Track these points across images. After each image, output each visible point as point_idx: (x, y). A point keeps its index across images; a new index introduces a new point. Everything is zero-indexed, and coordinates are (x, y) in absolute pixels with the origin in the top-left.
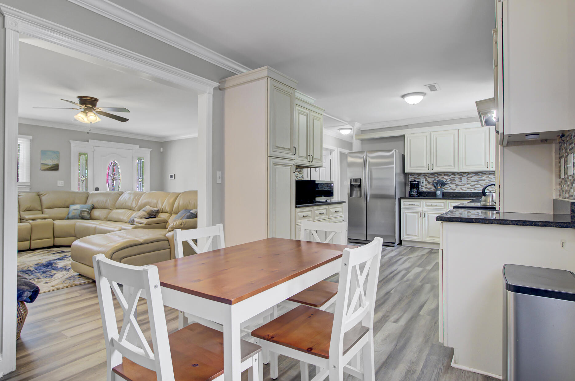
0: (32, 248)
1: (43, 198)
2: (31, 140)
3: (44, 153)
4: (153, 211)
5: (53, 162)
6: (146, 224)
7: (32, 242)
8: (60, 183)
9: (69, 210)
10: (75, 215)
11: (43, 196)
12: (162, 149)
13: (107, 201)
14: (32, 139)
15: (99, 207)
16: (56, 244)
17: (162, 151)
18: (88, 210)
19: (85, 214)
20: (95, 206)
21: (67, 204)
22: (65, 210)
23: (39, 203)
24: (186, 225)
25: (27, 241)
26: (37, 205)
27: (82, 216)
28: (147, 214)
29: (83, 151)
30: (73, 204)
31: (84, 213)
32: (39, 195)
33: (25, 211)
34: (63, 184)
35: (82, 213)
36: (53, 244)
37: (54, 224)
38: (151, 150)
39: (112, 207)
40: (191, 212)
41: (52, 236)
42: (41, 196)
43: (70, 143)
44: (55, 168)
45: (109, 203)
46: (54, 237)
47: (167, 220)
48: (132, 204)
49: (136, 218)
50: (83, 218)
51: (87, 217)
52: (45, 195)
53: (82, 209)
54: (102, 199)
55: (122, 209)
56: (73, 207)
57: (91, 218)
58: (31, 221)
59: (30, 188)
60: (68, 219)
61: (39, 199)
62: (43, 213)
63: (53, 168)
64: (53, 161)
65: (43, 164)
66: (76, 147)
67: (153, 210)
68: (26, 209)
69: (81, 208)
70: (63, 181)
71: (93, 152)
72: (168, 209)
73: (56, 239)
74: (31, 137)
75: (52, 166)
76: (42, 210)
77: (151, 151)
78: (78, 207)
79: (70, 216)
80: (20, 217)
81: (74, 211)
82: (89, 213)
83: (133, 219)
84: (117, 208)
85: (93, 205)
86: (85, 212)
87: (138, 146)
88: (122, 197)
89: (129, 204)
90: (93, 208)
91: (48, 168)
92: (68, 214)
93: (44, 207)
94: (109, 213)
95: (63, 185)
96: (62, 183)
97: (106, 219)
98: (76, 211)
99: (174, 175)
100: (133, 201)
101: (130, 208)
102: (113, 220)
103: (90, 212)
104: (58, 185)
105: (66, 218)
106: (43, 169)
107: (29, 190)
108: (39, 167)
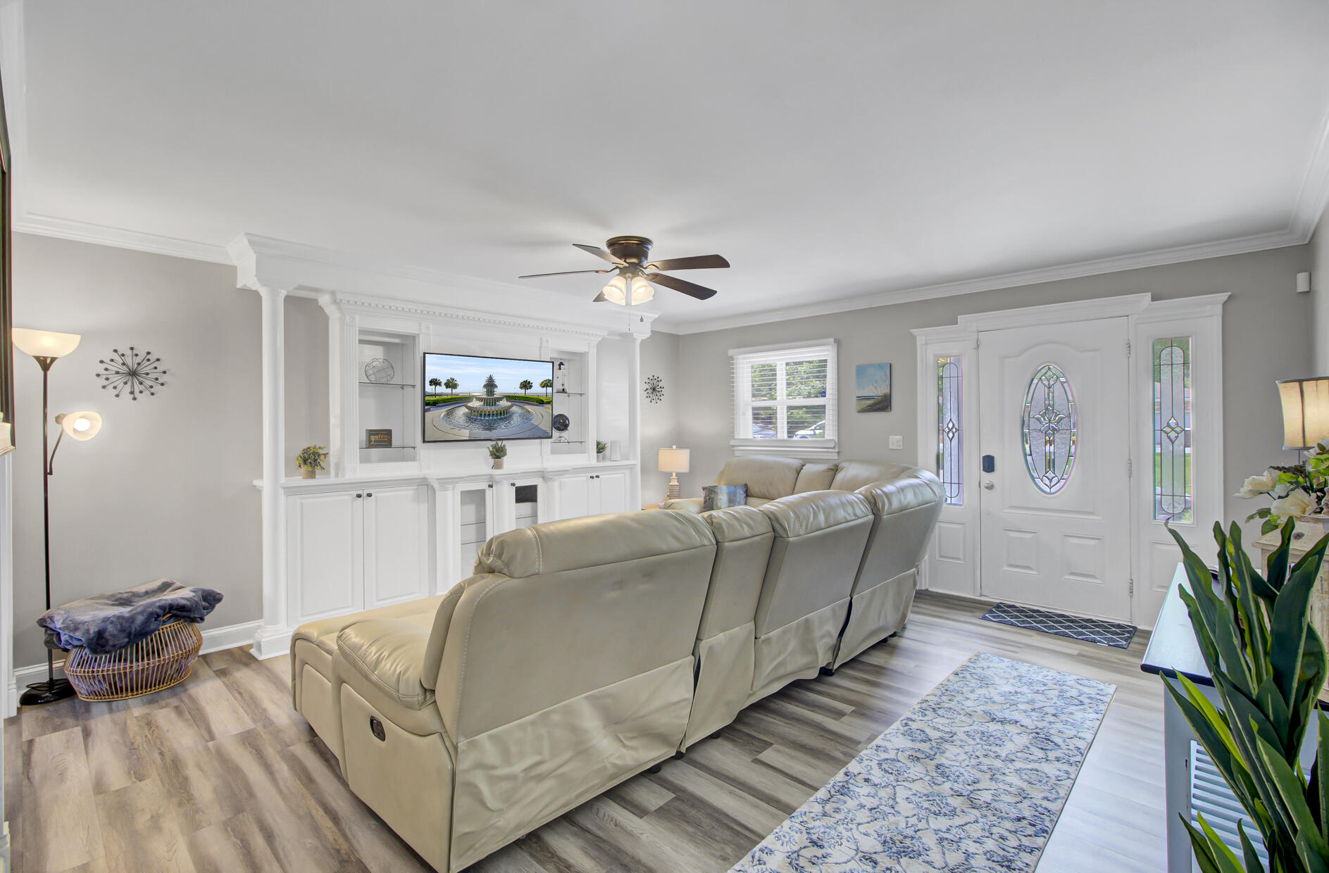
2: (837, 347)
3: (861, 371)
5: (879, 391)
8: (895, 441)
34: (900, 443)
43: (914, 338)
44: (882, 404)
59: (838, 453)
63: (878, 406)
64: (879, 389)
65: (860, 398)
66: (929, 343)
70: (899, 438)
75: (879, 401)
77: (1225, 304)
87: (1147, 297)
91: (868, 406)
95: (897, 447)
96: (898, 441)
104: (891, 447)
106: (859, 408)
107: (837, 458)
108: (853, 405)
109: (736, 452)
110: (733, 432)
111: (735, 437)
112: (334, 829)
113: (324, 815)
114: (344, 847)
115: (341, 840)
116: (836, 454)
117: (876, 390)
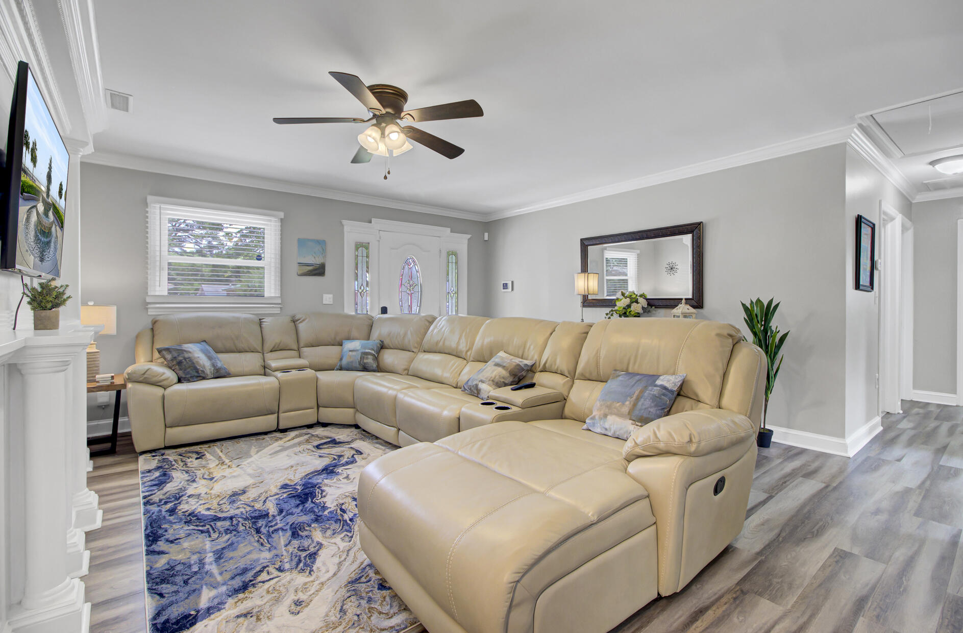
0: (281, 427)
1: (302, 326)
2: (282, 220)
3: (302, 243)
4: (523, 366)
6: (523, 407)
7: (282, 415)
8: (328, 299)
9: (342, 350)
10: (352, 362)
11: (300, 323)
12: (486, 235)
13: (405, 334)
14: (283, 217)
15: (392, 347)
16: (323, 420)
17: (486, 238)
18: (373, 352)
19: (370, 360)
20: (386, 342)
21: (338, 339)
22: (336, 349)
23: (294, 336)
24: (703, 443)
25: (272, 413)
26: (290, 341)
27: (365, 363)
28: (508, 375)
29: (363, 239)
30: (349, 338)
31: (367, 358)
32: (294, 321)
33: (271, 351)
34: (332, 300)
35: (364, 358)
36: (316, 421)
37: (317, 379)
38: (469, 236)
39: (416, 348)
40: (659, 382)
41: (314, 404)
42: (298, 322)
43: (343, 226)
44: (319, 271)
45: (410, 339)
46: (318, 407)
47: (565, 393)
48: (458, 343)
49: (482, 381)
50: (365, 369)
51: (373, 367)
52: (304, 320)
53: (364, 351)
54: (397, 329)
55: (435, 352)
56: (349, 345)
57: (379, 369)
58: (279, 374)
59: (281, 308)
60: (341, 369)
61: (294, 328)
62: (300, 357)
63: (316, 272)
64: (317, 259)
65: (301, 264)
66: (353, 231)
67: (521, 364)
68: (274, 347)
69: (363, 347)
70: (331, 296)
71: (379, 241)
72: (562, 363)
73: (321, 409)
74: (282, 215)
75: (315, 268)
76: (299, 350)
77: (469, 239)
78: (355, 345)
79: (344, 362)
80: (263, 364)
81: (350, 353)
82: (376, 359)
83: (477, 385)
84: (426, 350)
85: (382, 342)
86: (369, 357)
87: (449, 230)
88: (436, 327)
89: (454, 345)
90: (382, 347)
91: (308, 271)
92: (341, 359)
93: (302, 344)
94: (412, 360)
95: (331, 303)
96: (330, 298)
97: (406, 372)
98: (354, 353)
99: (512, 282)
100: (460, 339)
101: (455, 353)
102: (420, 375)
103: (376, 356)
104: (324, 303)
105: (338, 367)
106: (300, 272)
107: (279, 312)
108: (294, 269)
109: (149, 310)
110: (147, 288)
111: (149, 294)
112: (714, 608)
113: (700, 621)
114: (729, 597)
115: (724, 600)
116: (279, 309)
117: (313, 259)
